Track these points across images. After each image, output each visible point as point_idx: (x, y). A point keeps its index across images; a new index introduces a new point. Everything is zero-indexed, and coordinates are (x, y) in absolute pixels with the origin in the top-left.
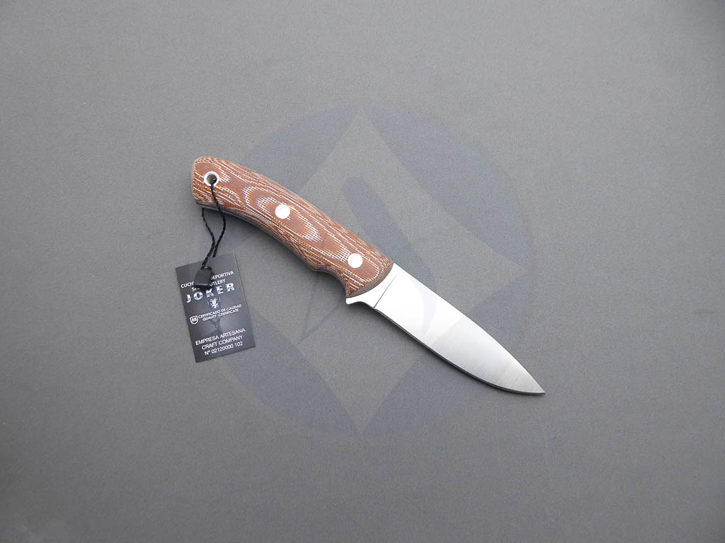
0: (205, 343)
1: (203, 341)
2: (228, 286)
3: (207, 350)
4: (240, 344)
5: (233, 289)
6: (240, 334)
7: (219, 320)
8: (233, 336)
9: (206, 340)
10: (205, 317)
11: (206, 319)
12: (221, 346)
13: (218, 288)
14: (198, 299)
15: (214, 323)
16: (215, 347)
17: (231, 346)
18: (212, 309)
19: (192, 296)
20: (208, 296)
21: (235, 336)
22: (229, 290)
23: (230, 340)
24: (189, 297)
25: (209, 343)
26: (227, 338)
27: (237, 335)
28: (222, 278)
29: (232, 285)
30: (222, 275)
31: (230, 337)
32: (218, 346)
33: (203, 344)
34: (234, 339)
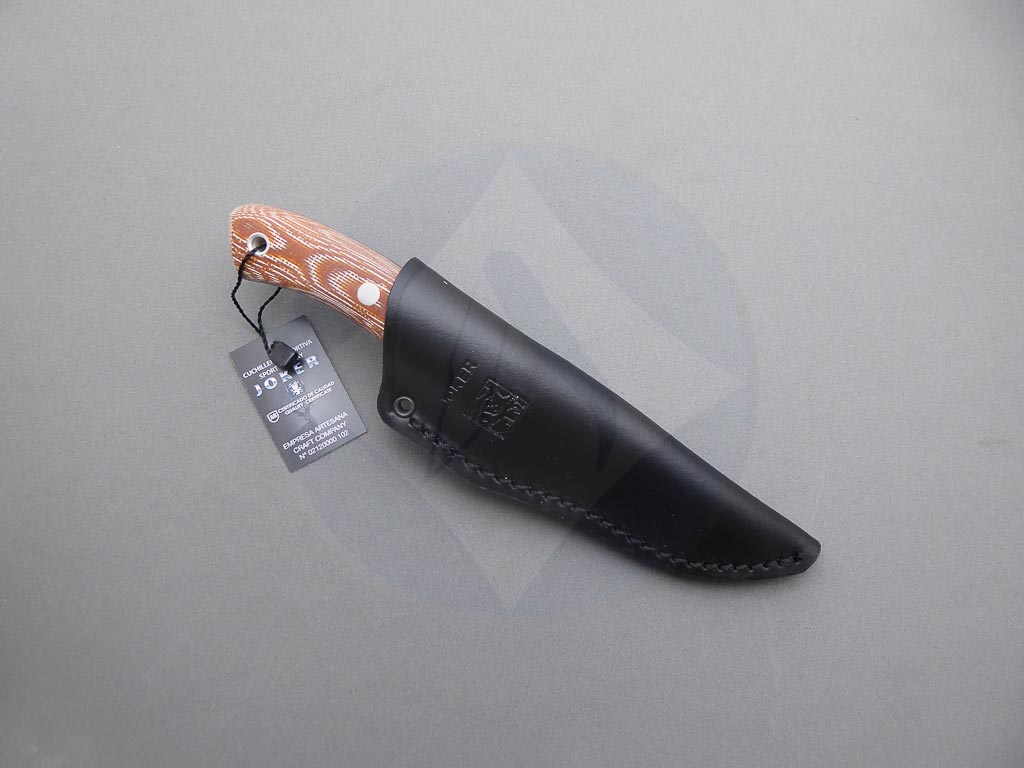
0: (297, 444)
1: (292, 443)
3: (300, 453)
4: (345, 433)
5: (317, 363)
6: (342, 420)
7: (307, 409)
8: (333, 426)
9: (296, 439)
11: (289, 412)
12: (320, 442)
14: (271, 388)
15: (302, 414)
16: (311, 446)
17: (333, 440)
18: (295, 397)
19: (262, 386)
20: (285, 380)
22: (311, 366)
23: (330, 432)
24: (258, 387)
25: (301, 443)
26: (326, 430)
27: (338, 422)
29: (314, 358)
31: (329, 428)
32: (316, 444)
33: (294, 446)
34: (335, 429)
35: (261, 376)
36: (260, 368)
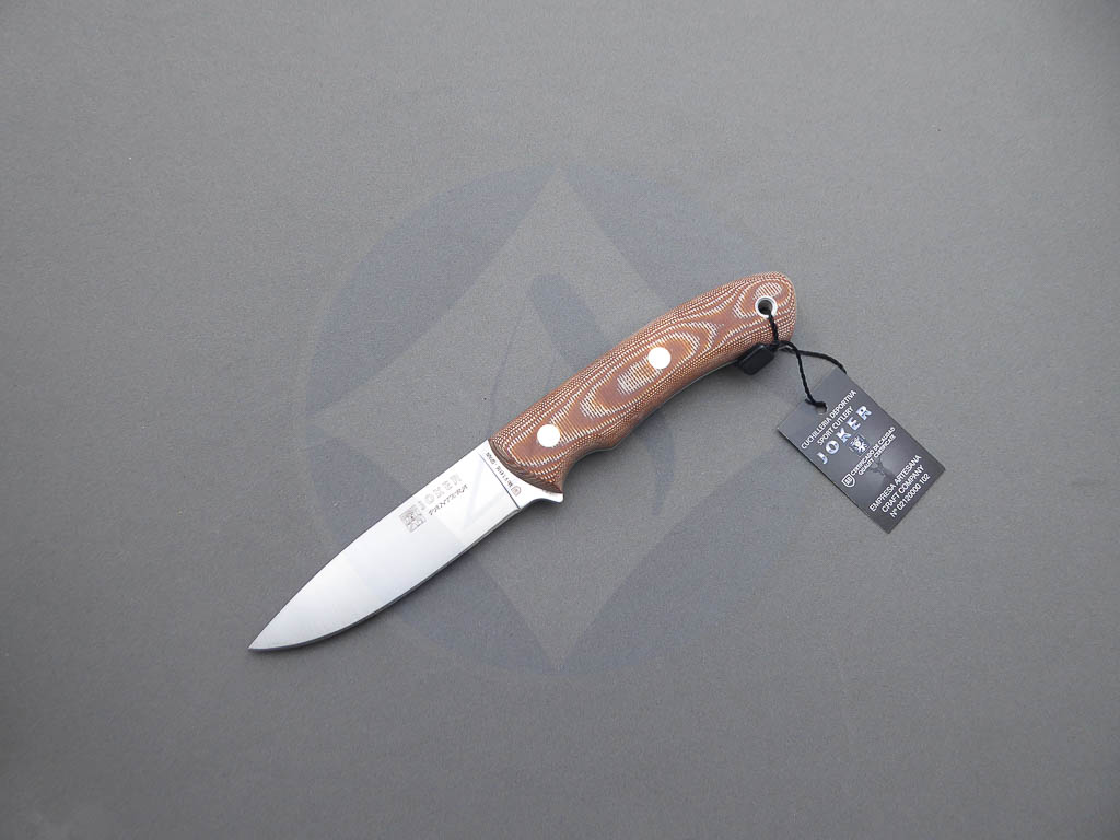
0: (884, 502)
1: (878, 502)
2: (860, 413)
3: (890, 510)
4: (926, 477)
5: (869, 413)
6: (917, 465)
7: (880, 464)
8: (910, 474)
9: (881, 497)
10: (861, 468)
11: (862, 471)
12: (905, 494)
13: (850, 424)
14: (834, 452)
15: (876, 470)
16: (898, 500)
17: (917, 487)
18: (862, 455)
19: (825, 452)
20: (845, 440)
21: (913, 471)
22: (865, 418)
23: (910, 480)
24: (821, 455)
25: (887, 500)
26: (906, 479)
27: (915, 468)
28: (846, 407)
29: (864, 408)
30: (843, 403)
31: (908, 476)
32: (902, 496)
33: (881, 505)
34: (914, 475)
35: (821, 441)
36: (815, 434)
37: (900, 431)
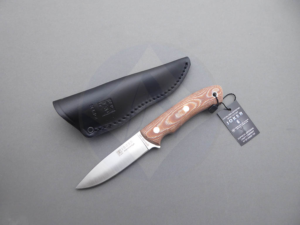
0: (242, 138)
1: (240, 138)
2: (240, 113)
3: (243, 140)
4: (254, 134)
5: (242, 114)
6: (253, 130)
7: (243, 128)
9: (241, 136)
10: (237, 128)
12: (248, 137)
13: (237, 115)
14: (231, 122)
15: (241, 129)
16: (246, 138)
17: (251, 136)
18: (238, 124)
19: (229, 122)
20: (234, 120)
23: (250, 134)
24: (227, 122)
25: (243, 137)
26: (249, 133)
27: (252, 131)
28: (237, 111)
30: (236, 110)
31: (249, 132)
33: (241, 139)
34: (251, 133)
35: (228, 119)
36: (227, 117)
37: (250, 120)
